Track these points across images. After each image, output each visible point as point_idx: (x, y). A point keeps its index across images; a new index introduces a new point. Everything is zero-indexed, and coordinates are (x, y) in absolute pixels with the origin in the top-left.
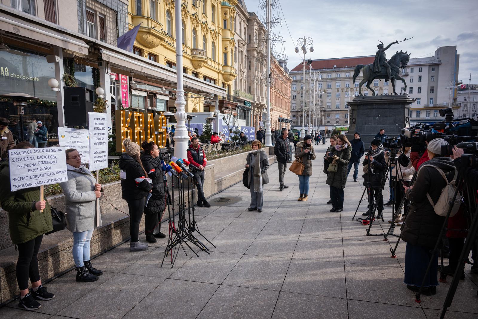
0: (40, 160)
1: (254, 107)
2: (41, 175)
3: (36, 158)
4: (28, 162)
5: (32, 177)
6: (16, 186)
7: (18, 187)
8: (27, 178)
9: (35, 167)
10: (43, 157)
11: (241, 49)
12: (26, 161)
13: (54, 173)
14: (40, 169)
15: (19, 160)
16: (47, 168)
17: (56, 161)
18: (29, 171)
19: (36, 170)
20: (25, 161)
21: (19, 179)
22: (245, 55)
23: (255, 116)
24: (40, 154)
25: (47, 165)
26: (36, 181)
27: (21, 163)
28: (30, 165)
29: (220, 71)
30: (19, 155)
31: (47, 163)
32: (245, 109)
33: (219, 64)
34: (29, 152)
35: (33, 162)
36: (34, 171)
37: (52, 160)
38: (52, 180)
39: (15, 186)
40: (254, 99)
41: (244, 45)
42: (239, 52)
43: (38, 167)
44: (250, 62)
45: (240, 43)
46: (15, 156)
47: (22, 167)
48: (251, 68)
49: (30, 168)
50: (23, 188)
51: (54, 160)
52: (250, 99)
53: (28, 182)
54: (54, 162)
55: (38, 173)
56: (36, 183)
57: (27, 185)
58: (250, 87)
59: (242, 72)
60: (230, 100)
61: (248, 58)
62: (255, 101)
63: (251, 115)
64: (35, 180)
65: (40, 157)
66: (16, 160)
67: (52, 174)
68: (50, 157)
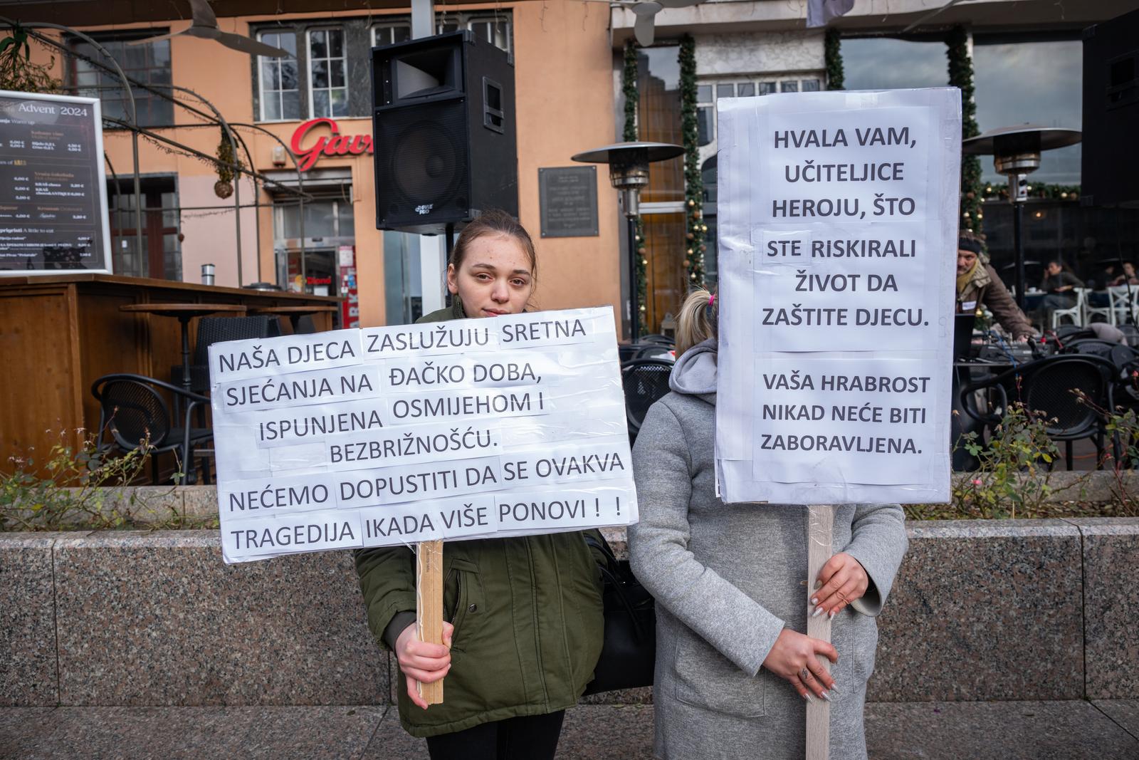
0: (412, 391)
2: (419, 481)
3: (380, 379)
4: (327, 406)
5: (351, 491)
6: (251, 536)
7: (258, 540)
8: (320, 494)
9: (374, 434)
10: (432, 375)
12: (317, 399)
13: (516, 471)
14: (404, 444)
15: (272, 393)
16: (456, 440)
17: (534, 400)
18: (337, 454)
19: (377, 449)
20: (309, 400)
21: (271, 498)
24: (411, 359)
25: (461, 422)
26: (384, 514)
27: (282, 411)
28: (340, 422)
30: (271, 370)
31: (464, 406)
34: (336, 350)
35: (361, 402)
36: (366, 453)
37: (508, 391)
38: (504, 510)
39: (243, 538)
43: (391, 430)
46: (244, 376)
47: (290, 434)
49: (339, 438)
50: (293, 548)
51: (520, 391)
53: (327, 515)
54: (512, 403)
55: (397, 466)
56: (385, 527)
57: (314, 537)
64: (376, 507)
65: (417, 377)
66: (251, 394)
67: (501, 474)
68: (484, 373)
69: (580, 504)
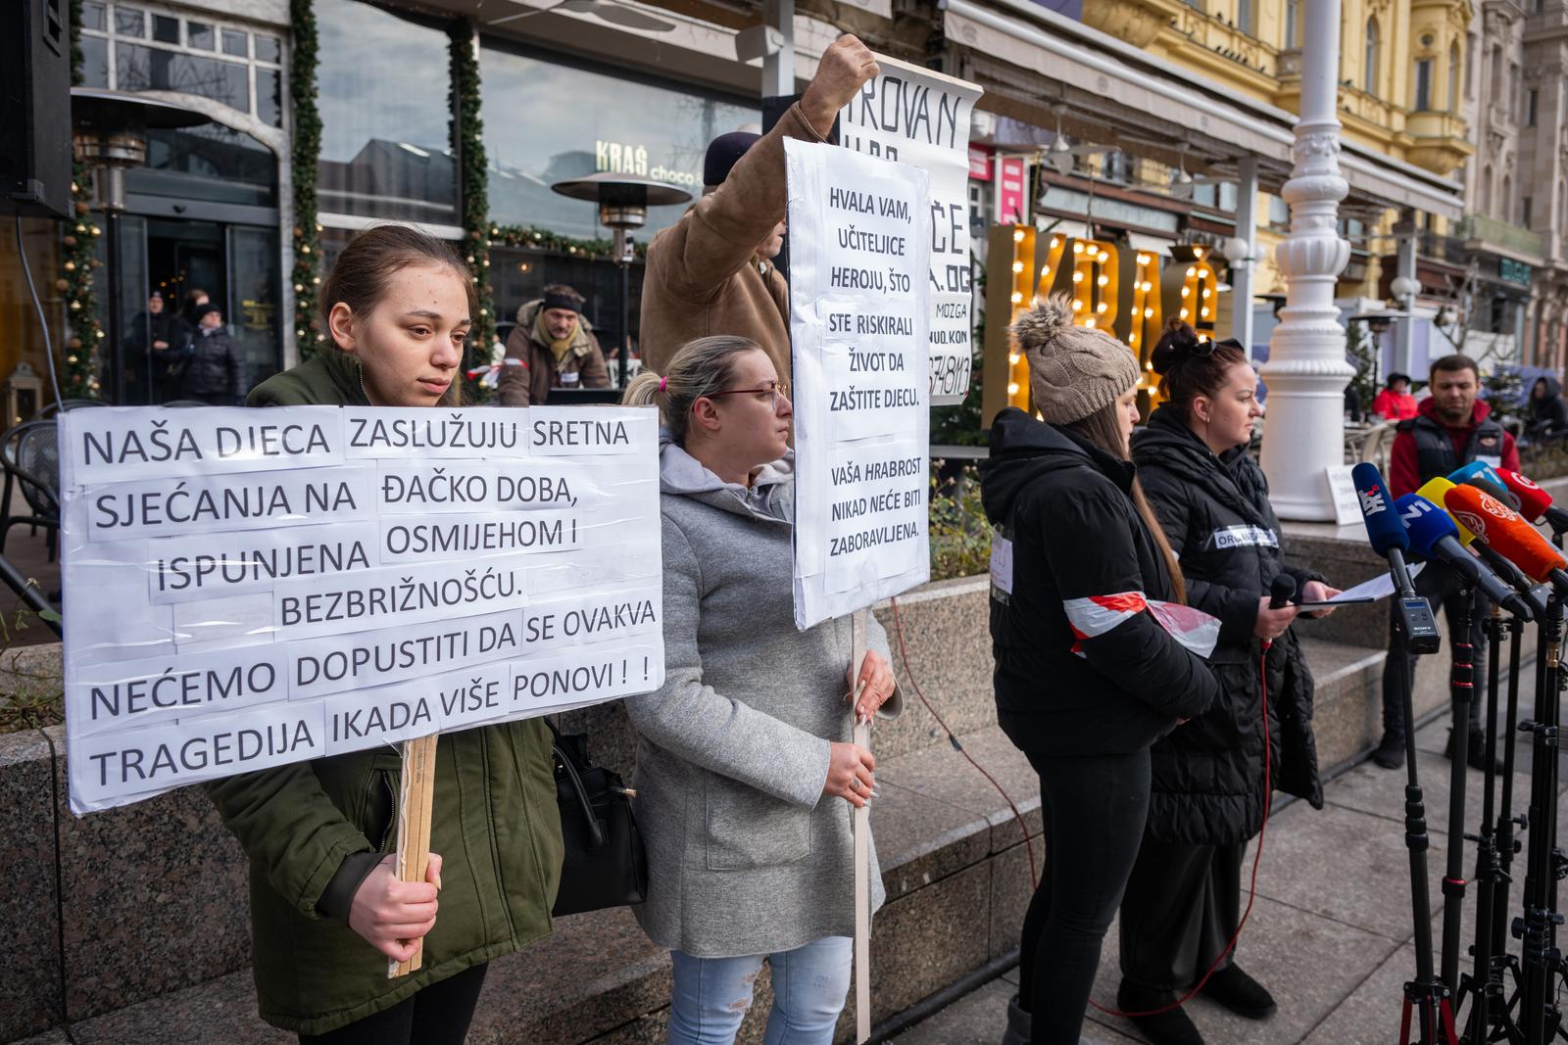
0: (414, 512)
1: (1544, 285)
2: (416, 649)
3: (368, 491)
4: (283, 531)
5: (315, 669)
6: (132, 760)
7: (146, 765)
8: (261, 678)
9: (356, 578)
10: (442, 488)
11: (1493, 40)
12: (264, 521)
13: (540, 629)
14: (401, 595)
15: (184, 506)
16: (471, 587)
17: (567, 529)
18: (291, 611)
19: (357, 602)
20: (251, 521)
21: (170, 691)
22: (1514, 67)
23: (1543, 328)
24: (414, 462)
25: (479, 560)
26: (363, 703)
27: (200, 538)
28: (298, 560)
29: (1397, 134)
30: (185, 466)
31: (486, 536)
32: (1502, 295)
33: (1390, 109)
34: (299, 439)
35: (337, 528)
36: (341, 608)
37: (536, 517)
38: (521, 683)
39: (114, 766)
40: (1545, 252)
41: (1509, 23)
42: (1485, 53)
43: (383, 572)
44: (1534, 94)
45: (1491, 16)
46: (133, 473)
47: (214, 580)
48: (1541, 117)
49: (298, 585)
50: (213, 772)
51: (549, 516)
52: (1525, 250)
53: (269, 714)
54: (546, 534)
55: (386, 626)
56: (361, 724)
57: (249, 749)
58: (1528, 203)
59: (1494, 138)
60: (1434, 255)
61: (1526, 78)
62: (1549, 260)
63: (1526, 319)
64: (350, 697)
65: (419, 490)
66: (144, 507)
67: (521, 633)
68: (510, 489)
69: (607, 669)
